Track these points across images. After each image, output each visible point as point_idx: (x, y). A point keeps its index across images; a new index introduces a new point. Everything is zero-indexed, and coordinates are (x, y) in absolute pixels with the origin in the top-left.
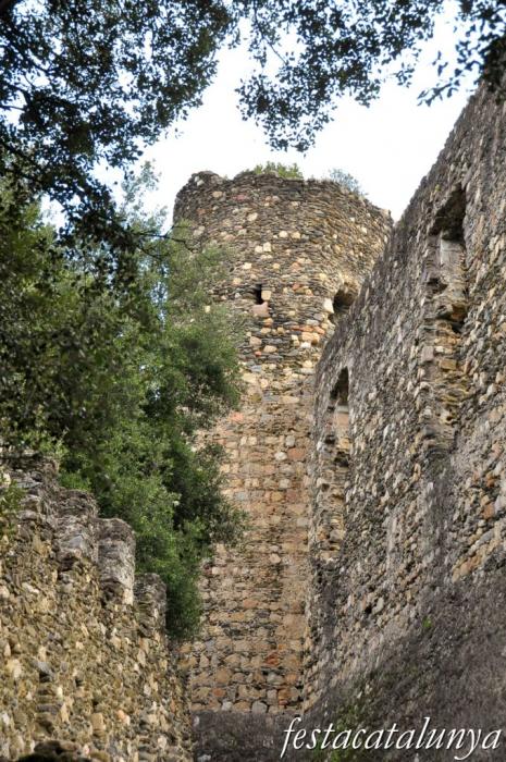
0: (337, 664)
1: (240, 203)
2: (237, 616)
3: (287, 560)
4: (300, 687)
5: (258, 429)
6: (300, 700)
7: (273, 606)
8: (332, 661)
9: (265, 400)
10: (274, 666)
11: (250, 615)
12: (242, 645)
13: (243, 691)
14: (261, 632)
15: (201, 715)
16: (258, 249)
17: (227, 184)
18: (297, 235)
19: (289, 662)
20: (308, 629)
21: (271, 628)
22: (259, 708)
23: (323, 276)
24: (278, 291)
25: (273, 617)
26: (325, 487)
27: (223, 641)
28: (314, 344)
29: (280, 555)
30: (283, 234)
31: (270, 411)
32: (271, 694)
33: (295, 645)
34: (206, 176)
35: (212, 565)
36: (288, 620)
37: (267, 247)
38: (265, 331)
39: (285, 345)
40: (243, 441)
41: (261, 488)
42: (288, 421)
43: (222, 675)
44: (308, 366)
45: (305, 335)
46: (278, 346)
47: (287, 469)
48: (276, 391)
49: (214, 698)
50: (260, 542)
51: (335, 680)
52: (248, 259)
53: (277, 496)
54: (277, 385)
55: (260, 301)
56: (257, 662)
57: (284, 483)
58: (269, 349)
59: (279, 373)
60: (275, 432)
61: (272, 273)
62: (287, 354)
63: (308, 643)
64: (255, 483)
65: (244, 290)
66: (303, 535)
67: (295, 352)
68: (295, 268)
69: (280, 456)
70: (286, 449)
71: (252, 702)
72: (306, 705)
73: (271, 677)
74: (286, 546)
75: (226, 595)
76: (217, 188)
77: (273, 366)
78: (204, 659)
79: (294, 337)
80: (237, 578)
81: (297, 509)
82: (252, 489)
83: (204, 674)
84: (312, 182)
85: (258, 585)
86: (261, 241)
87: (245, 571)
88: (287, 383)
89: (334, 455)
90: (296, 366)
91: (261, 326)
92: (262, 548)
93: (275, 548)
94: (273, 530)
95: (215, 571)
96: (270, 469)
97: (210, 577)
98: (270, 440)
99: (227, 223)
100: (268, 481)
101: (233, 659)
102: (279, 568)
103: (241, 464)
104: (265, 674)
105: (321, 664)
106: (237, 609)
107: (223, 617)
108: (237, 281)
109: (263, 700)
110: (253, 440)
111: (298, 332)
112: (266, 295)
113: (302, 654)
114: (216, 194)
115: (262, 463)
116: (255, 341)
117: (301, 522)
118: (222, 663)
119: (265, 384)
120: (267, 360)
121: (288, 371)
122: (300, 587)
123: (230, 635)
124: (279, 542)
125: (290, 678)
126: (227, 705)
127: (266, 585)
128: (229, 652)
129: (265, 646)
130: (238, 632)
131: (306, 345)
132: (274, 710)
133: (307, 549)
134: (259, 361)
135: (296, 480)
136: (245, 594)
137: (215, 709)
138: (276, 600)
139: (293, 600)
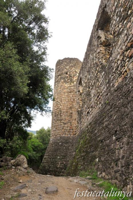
0: (82, 126)
1: (64, 62)
2: (65, 121)
3: (73, 112)
4: (76, 132)
5: (68, 92)
6: (76, 134)
7: (71, 119)
8: (81, 125)
9: (69, 88)
10: (71, 128)
11: (67, 121)
12: (66, 126)
13: (66, 133)
14: (69, 123)
15: (60, 137)
16: (67, 67)
17: (62, 60)
18: (72, 65)
19: (74, 128)
20: (77, 122)
21: (71, 123)
22: (69, 135)
23: (77, 70)
24: (70, 72)
25: (71, 121)
26: (79, 99)
27: (63, 125)
28: (76, 80)
29: (72, 111)
30: (70, 65)
31: (69, 89)
32: (71, 133)
33: (75, 125)
34: (59, 60)
35: (61, 113)
36: (73, 121)
37: (68, 67)
38: (68, 78)
39: (71, 80)
40: (65, 94)
41: (68, 101)
42: (72, 91)
43: (63, 131)
44: (75, 83)
45: (74, 78)
46: (70, 80)
47: (73, 98)
48: (70, 87)
49: (62, 134)
50: (68, 109)
51: (82, 128)
52: (65, 69)
53: (71, 102)
54: (70, 86)
55: (67, 74)
56: (69, 128)
57: (72, 100)
58: (69, 81)
59: (71, 84)
60: (70, 93)
61: (69, 70)
62: (72, 81)
63: (77, 125)
64: (67, 100)
65: (65, 73)
66: (75, 108)
67: (73, 81)
68: (72, 69)
69: (71, 96)
70: (72, 95)
71: (68, 134)
72: (77, 134)
73: (71, 130)
74: (73, 110)
75: (63, 118)
76: (61, 61)
77: (70, 83)
78: (60, 128)
79: (73, 79)
80: (65, 115)
81: (74, 104)
82: (67, 101)
83: (60, 131)
84: (74, 58)
85: (68, 116)
86: (67, 66)
87: (66, 114)
88: (72, 85)
89: (80, 94)
90: (73, 83)
91: (67, 78)
92: (69, 110)
93: (71, 110)
94: (70, 107)
95: (61, 114)
96: (70, 98)
97: (61, 115)
98: (69, 94)
99: (62, 65)
100: (69, 100)
101: (65, 128)
102: (72, 113)
103: (65, 98)
104: (70, 130)
105: (79, 127)
106: (65, 120)
107: (63, 121)
108: (64, 72)
109: (70, 134)
110: (67, 94)
111: (73, 78)
112: (68, 73)
113: (76, 127)
114: (61, 62)
115: (68, 97)
116: (67, 80)
117: (75, 106)
118: (63, 128)
119: (68, 86)
120: (69, 82)
121: (72, 84)
122: (75, 116)
123: (64, 124)
124: (71, 109)
125: (74, 130)
126: (64, 135)
127: (70, 116)
128: (64, 127)
129: (70, 125)
130: (65, 124)
131: (75, 80)
132: (72, 136)
133: (76, 110)
134: (67, 82)
135: (74, 99)
136: (66, 118)
137: (62, 136)
138: (71, 118)
139: (74, 118)
